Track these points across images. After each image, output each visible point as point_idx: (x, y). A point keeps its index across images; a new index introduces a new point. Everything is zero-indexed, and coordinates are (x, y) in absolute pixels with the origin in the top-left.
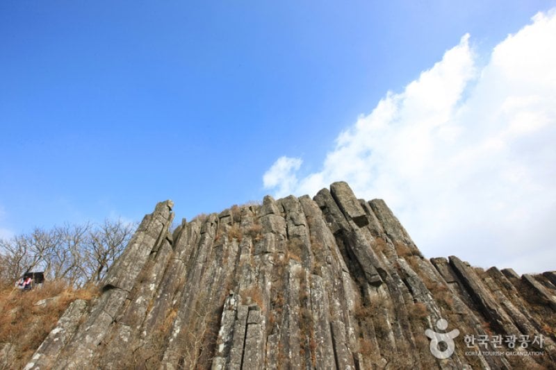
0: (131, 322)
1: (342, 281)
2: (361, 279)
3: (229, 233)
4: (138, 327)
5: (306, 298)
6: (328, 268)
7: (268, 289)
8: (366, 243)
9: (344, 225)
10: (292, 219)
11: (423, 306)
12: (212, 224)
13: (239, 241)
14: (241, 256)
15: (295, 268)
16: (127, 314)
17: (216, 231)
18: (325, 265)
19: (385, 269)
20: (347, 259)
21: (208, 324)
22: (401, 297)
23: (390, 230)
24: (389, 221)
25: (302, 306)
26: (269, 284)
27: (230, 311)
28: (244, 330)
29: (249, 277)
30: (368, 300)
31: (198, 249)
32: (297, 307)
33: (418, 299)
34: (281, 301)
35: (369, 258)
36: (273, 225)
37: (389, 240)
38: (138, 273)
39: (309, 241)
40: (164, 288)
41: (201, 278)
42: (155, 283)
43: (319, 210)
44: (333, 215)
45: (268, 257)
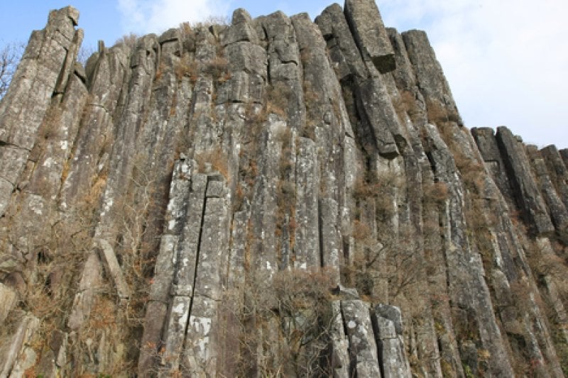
0: (43, 190)
1: (343, 149)
2: (370, 148)
3: (177, 68)
4: (54, 197)
5: (289, 168)
6: (326, 129)
7: (236, 154)
8: (387, 98)
9: (358, 68)
10: (277, 51)
11: (444, 187)
12: (148, 53)
13: (192, 82)
14: (197, 105)
15: (276, 126)
16: (34, 181)
17: (156, 64)
18: (321, 126)
19: (405, 136)
20: (354, 118)
21: (152, 196)
22: (419, 175)
23: (425, 82)
24: (427, 68)
25: (283, 178)
26: (238, 146)
27: (181, 181)
28: (202, 205)
29: (208, 136)
30: (374, 176)
31: (129, 92)
32: (276, 179)
33: (440, 179)
34: (253, 170)
35: (385, 120)
36: (247, 60)
37: (421, 97)
38: (38, 125)
39: (301, 89)
40: (83, 146)
41: (137, 136)
42: (68, 139)
43: (321, 40)
44: (343, 50)
45: (237, 109)
